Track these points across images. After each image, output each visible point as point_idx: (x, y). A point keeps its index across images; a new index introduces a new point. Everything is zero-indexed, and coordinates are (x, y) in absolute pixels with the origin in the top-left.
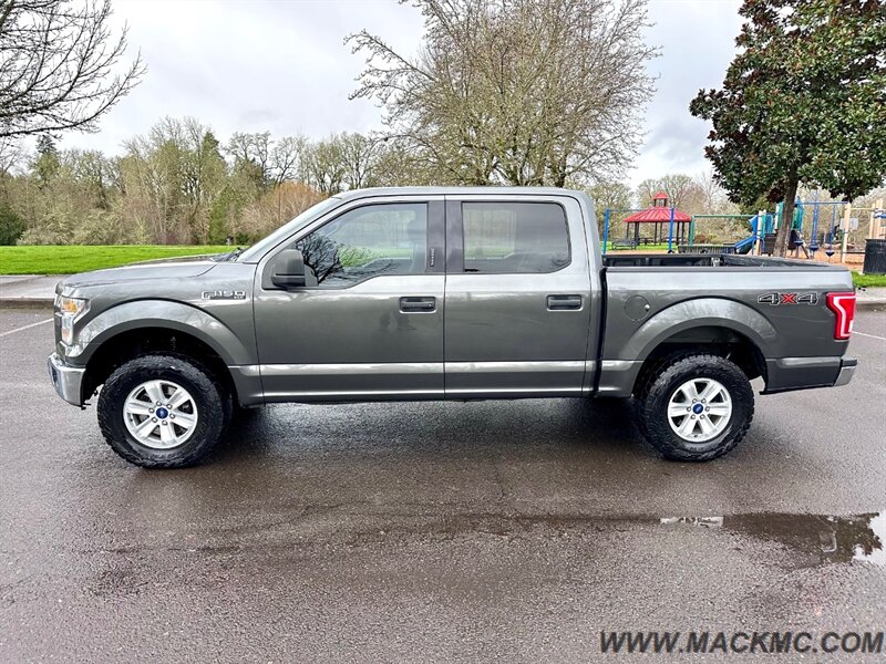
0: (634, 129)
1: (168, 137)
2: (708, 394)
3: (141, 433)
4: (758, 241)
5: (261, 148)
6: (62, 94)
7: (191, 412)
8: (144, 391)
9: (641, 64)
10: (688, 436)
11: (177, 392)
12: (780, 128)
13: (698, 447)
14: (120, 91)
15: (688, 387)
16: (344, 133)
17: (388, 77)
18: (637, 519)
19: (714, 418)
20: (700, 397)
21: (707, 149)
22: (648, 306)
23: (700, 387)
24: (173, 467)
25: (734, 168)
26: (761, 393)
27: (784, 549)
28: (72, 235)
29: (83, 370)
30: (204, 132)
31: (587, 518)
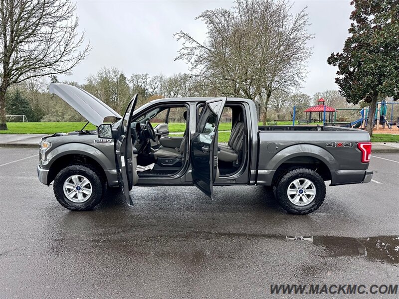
0: (303, 71)
1: (105, 76)
2: (305, 185)
3: (70, 196)
4: (364, 121)
5: (144, 80)
6: (57, 59)
7: (90, 188)
8: (72, 180)
9: (305, 42)
10: (297, 203)
11: (84, 180)
12: (367, 69)
13: (301, 208)
14: (81, 58)
15: (296, 182)
16: (180, 74)
17: (191, 50)
18: (266, 236)
19: (308, 196)
20: (302, 187)
21: (336, 79)
22: (277, 147)
23: (302, 182)
24: (82, 210)
25: (348, 87)
26: (330, 185)
27: (325, 250)
28: (64, 118)
29: (48, 170)
30: (120, 74)
31: (245, 235)
